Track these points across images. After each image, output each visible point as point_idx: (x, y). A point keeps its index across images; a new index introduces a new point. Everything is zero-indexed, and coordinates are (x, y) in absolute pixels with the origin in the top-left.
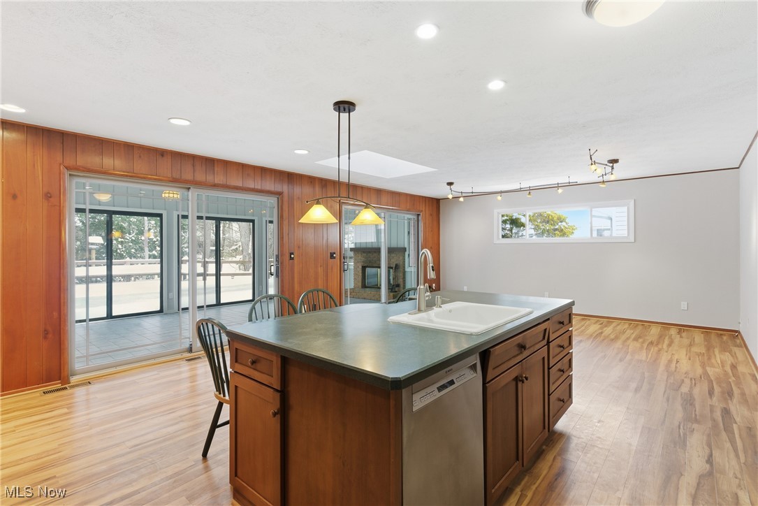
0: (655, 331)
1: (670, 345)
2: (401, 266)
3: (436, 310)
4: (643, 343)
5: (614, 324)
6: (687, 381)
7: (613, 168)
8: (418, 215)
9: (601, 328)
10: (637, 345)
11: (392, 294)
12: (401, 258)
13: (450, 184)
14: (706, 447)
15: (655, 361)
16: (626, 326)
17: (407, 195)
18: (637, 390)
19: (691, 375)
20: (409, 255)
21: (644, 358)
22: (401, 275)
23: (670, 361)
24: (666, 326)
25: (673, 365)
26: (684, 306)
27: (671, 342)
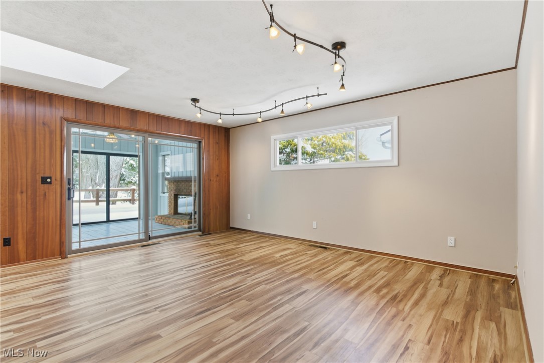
8: (200, 143)
13: (194, 100)
24: (432, 264)
26: (451, 241)
27: (423, 296)
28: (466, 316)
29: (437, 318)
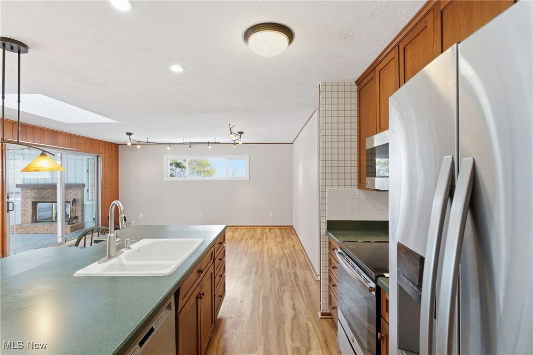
0: (259, 231)
1: (267, 239)
2: (80, 201)
3: (126, 251)
4: (255, 240)
5: (239, 230)
6: (277, 260)
7: (240, 137)
8: (98, 156)
9: (233, 234)
10: (252, 242)
11: (69, 226)
12: (80, 193)
13: (129, 134)
14: (291, 300)
15: (262, 251)
16: (245, 230)
17: (86, 138)
18: (256, 273)
19: (278, 257)
20: (88, 190)
21: (256, 251)
22: (80, 208)
23: (268, 249)
24: (264, 227)
25: (270, 252)
26: (271, 216)
27: (267, 237)
28: (283, 239)
29: (275, 241)
